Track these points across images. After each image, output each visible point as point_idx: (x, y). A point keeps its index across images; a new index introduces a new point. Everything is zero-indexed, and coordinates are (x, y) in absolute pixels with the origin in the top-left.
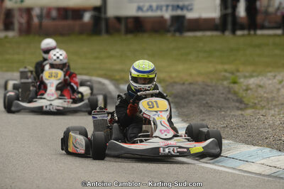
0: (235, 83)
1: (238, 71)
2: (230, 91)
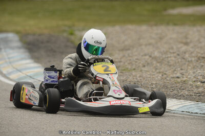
0: (72, 34)
1: (74, 25)
2: (68, 40)
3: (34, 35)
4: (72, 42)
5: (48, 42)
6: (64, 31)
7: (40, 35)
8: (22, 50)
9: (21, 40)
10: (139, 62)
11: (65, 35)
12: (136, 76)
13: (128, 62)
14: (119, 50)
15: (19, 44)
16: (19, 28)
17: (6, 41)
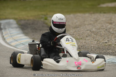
0: (46, 19)
1: (47, 14)
2: (44, 23)
3: (25, 20)
4: (46, 24)
5: (33, 24)
6: (42, 18)
7: (28, 20)
8: (18, 29)
9: (17, 23)
10: (84, 34)
11: (42, 20)
12: (82, 42)
13: (78, 34)
14: (73, 28)
15: (16, 26)
16: (16, 17)
17: (9, 24)
